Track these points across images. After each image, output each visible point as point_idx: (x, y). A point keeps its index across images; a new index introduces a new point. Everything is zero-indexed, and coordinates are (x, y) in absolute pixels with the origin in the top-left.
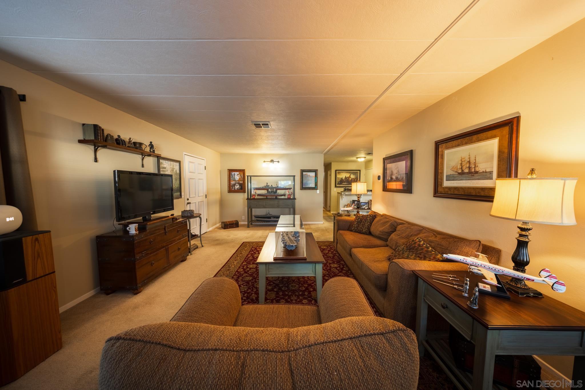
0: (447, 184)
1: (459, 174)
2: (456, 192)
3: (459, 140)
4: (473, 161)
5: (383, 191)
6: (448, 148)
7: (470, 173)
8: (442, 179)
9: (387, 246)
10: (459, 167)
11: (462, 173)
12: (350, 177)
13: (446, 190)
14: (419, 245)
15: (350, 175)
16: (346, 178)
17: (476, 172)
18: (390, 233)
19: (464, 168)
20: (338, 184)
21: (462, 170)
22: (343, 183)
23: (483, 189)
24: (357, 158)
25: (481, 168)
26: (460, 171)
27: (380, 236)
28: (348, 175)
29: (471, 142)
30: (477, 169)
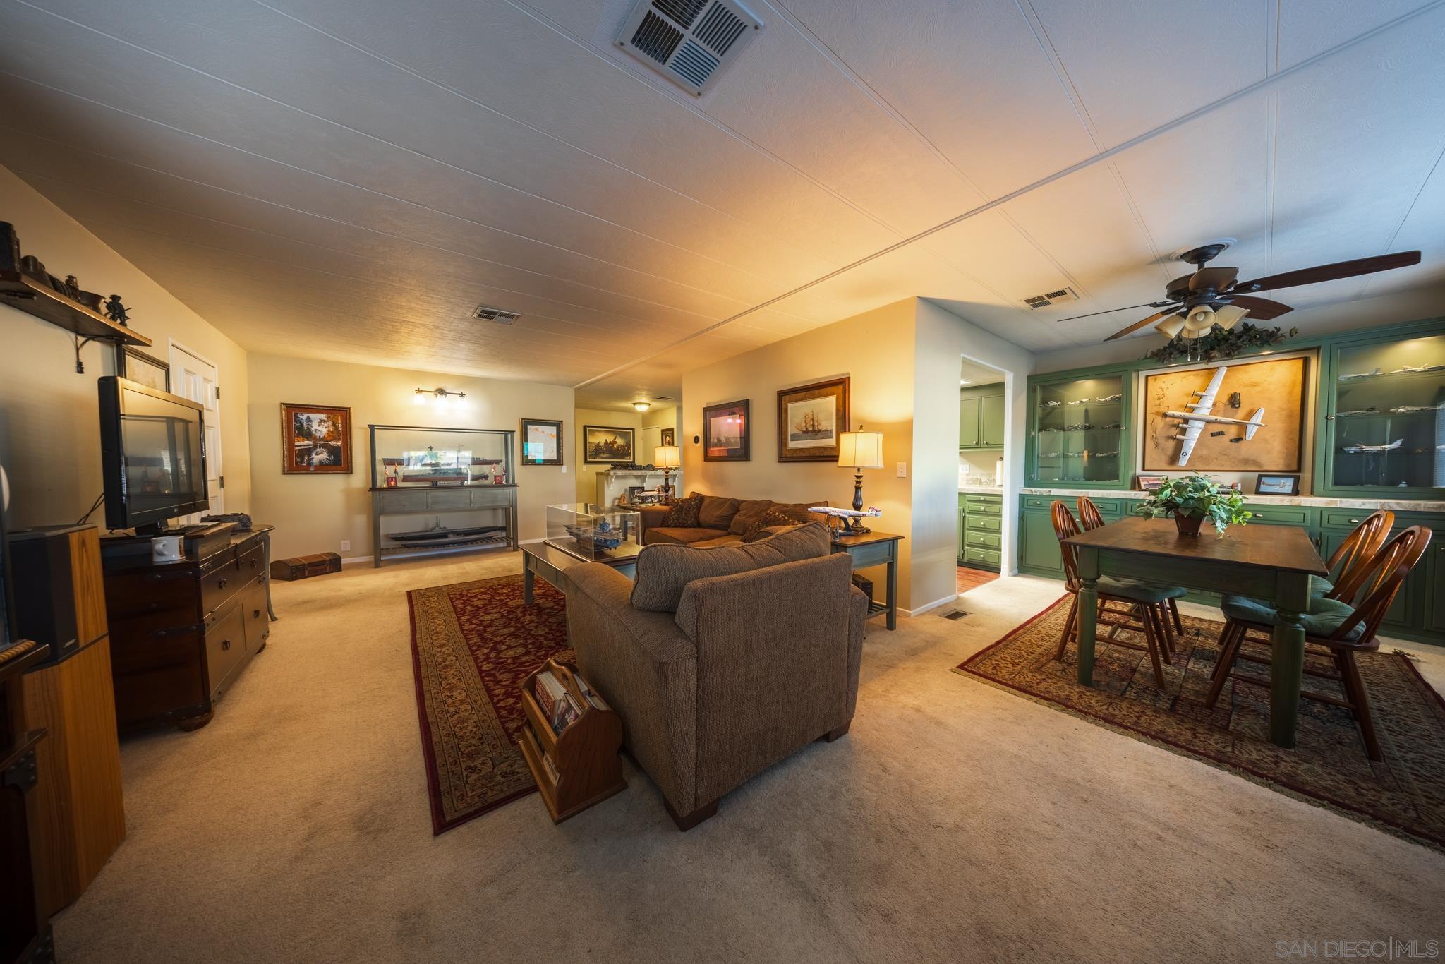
0: (792, 445)
1: (804, 432)
2: (802, 454)
3: (803, 393)
4: (815, 418)
5: (705, 461)
6: (791, 401)
7: (814, 431)
8: (786, 439)
9: (730, 534)
10: (804, 424)
11: (807, 432)
12: (614, 442)
13: (792, 452)
14: (775, 517)
15: (615, 438)
16: (606, 442)
17: (819, 431)
18: (731, 517)
19: (808, 425)
20: (590, 456)
21: (807, 429)
22: (602, 455)
23: (825, 448)
24: (634, 404)
25: (823, 426)
26: (804, 430)
27: (718, 523)
28: (610, 438)
29: (814, 397)
30: (820, 428)
